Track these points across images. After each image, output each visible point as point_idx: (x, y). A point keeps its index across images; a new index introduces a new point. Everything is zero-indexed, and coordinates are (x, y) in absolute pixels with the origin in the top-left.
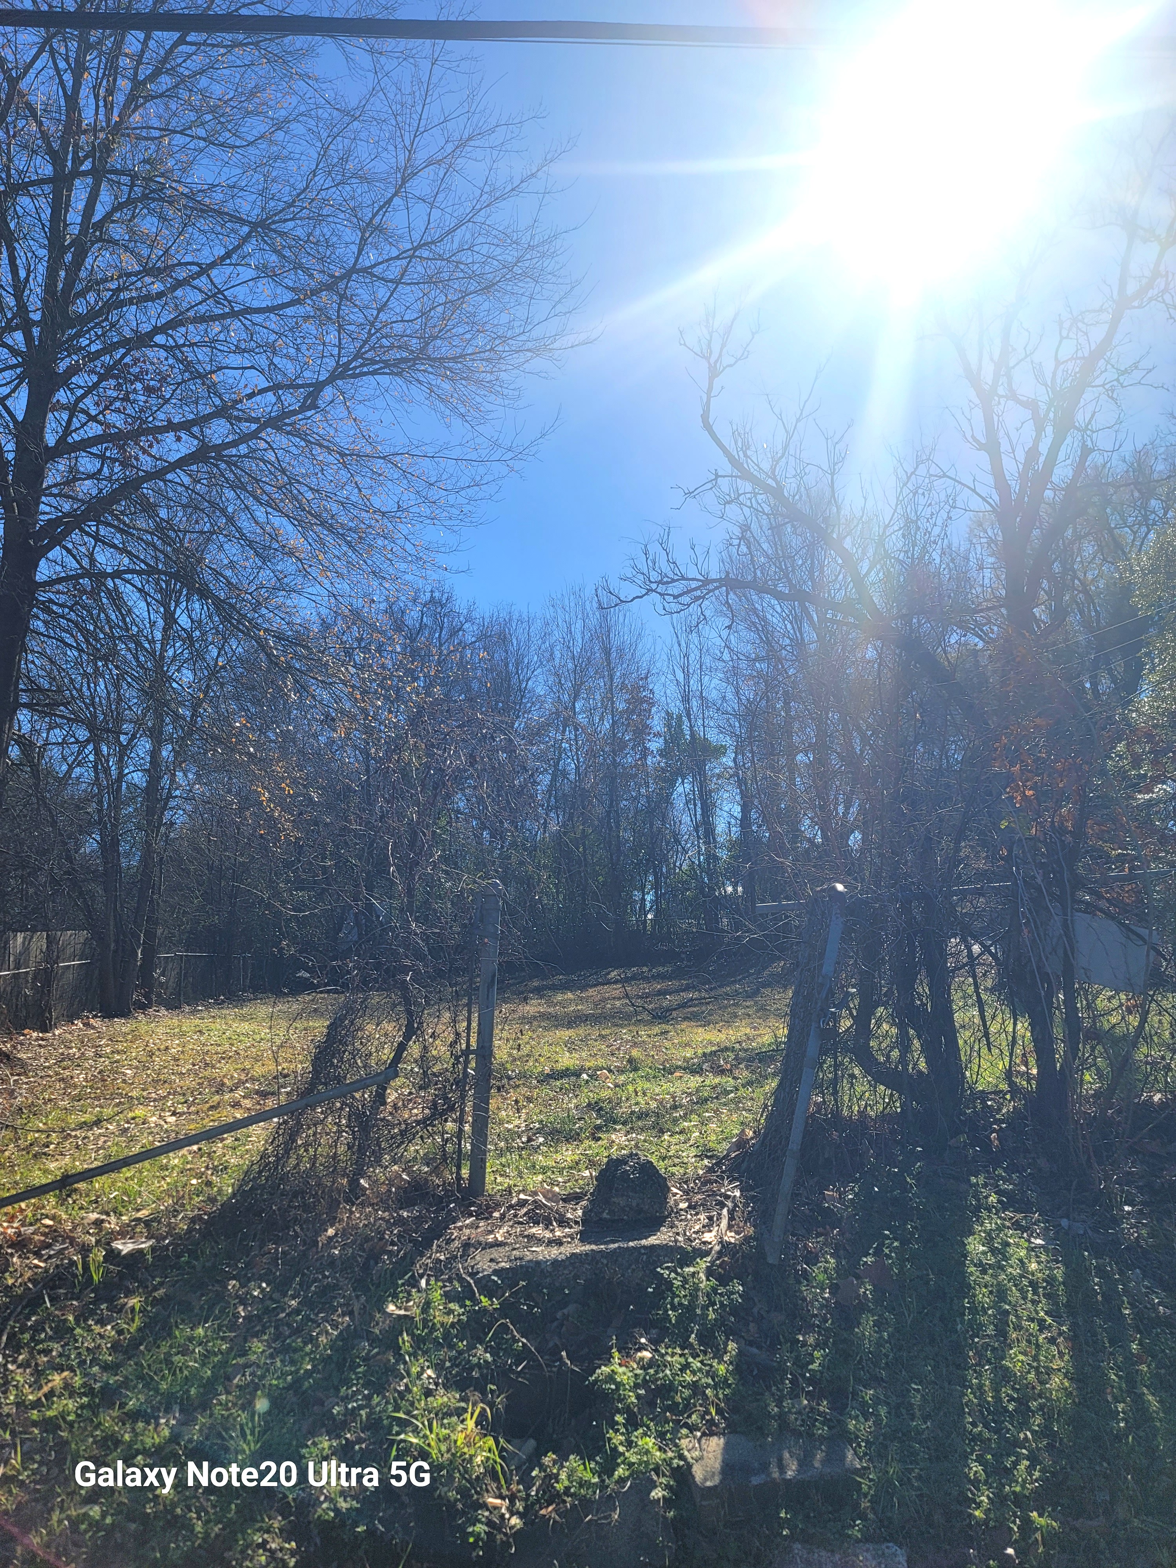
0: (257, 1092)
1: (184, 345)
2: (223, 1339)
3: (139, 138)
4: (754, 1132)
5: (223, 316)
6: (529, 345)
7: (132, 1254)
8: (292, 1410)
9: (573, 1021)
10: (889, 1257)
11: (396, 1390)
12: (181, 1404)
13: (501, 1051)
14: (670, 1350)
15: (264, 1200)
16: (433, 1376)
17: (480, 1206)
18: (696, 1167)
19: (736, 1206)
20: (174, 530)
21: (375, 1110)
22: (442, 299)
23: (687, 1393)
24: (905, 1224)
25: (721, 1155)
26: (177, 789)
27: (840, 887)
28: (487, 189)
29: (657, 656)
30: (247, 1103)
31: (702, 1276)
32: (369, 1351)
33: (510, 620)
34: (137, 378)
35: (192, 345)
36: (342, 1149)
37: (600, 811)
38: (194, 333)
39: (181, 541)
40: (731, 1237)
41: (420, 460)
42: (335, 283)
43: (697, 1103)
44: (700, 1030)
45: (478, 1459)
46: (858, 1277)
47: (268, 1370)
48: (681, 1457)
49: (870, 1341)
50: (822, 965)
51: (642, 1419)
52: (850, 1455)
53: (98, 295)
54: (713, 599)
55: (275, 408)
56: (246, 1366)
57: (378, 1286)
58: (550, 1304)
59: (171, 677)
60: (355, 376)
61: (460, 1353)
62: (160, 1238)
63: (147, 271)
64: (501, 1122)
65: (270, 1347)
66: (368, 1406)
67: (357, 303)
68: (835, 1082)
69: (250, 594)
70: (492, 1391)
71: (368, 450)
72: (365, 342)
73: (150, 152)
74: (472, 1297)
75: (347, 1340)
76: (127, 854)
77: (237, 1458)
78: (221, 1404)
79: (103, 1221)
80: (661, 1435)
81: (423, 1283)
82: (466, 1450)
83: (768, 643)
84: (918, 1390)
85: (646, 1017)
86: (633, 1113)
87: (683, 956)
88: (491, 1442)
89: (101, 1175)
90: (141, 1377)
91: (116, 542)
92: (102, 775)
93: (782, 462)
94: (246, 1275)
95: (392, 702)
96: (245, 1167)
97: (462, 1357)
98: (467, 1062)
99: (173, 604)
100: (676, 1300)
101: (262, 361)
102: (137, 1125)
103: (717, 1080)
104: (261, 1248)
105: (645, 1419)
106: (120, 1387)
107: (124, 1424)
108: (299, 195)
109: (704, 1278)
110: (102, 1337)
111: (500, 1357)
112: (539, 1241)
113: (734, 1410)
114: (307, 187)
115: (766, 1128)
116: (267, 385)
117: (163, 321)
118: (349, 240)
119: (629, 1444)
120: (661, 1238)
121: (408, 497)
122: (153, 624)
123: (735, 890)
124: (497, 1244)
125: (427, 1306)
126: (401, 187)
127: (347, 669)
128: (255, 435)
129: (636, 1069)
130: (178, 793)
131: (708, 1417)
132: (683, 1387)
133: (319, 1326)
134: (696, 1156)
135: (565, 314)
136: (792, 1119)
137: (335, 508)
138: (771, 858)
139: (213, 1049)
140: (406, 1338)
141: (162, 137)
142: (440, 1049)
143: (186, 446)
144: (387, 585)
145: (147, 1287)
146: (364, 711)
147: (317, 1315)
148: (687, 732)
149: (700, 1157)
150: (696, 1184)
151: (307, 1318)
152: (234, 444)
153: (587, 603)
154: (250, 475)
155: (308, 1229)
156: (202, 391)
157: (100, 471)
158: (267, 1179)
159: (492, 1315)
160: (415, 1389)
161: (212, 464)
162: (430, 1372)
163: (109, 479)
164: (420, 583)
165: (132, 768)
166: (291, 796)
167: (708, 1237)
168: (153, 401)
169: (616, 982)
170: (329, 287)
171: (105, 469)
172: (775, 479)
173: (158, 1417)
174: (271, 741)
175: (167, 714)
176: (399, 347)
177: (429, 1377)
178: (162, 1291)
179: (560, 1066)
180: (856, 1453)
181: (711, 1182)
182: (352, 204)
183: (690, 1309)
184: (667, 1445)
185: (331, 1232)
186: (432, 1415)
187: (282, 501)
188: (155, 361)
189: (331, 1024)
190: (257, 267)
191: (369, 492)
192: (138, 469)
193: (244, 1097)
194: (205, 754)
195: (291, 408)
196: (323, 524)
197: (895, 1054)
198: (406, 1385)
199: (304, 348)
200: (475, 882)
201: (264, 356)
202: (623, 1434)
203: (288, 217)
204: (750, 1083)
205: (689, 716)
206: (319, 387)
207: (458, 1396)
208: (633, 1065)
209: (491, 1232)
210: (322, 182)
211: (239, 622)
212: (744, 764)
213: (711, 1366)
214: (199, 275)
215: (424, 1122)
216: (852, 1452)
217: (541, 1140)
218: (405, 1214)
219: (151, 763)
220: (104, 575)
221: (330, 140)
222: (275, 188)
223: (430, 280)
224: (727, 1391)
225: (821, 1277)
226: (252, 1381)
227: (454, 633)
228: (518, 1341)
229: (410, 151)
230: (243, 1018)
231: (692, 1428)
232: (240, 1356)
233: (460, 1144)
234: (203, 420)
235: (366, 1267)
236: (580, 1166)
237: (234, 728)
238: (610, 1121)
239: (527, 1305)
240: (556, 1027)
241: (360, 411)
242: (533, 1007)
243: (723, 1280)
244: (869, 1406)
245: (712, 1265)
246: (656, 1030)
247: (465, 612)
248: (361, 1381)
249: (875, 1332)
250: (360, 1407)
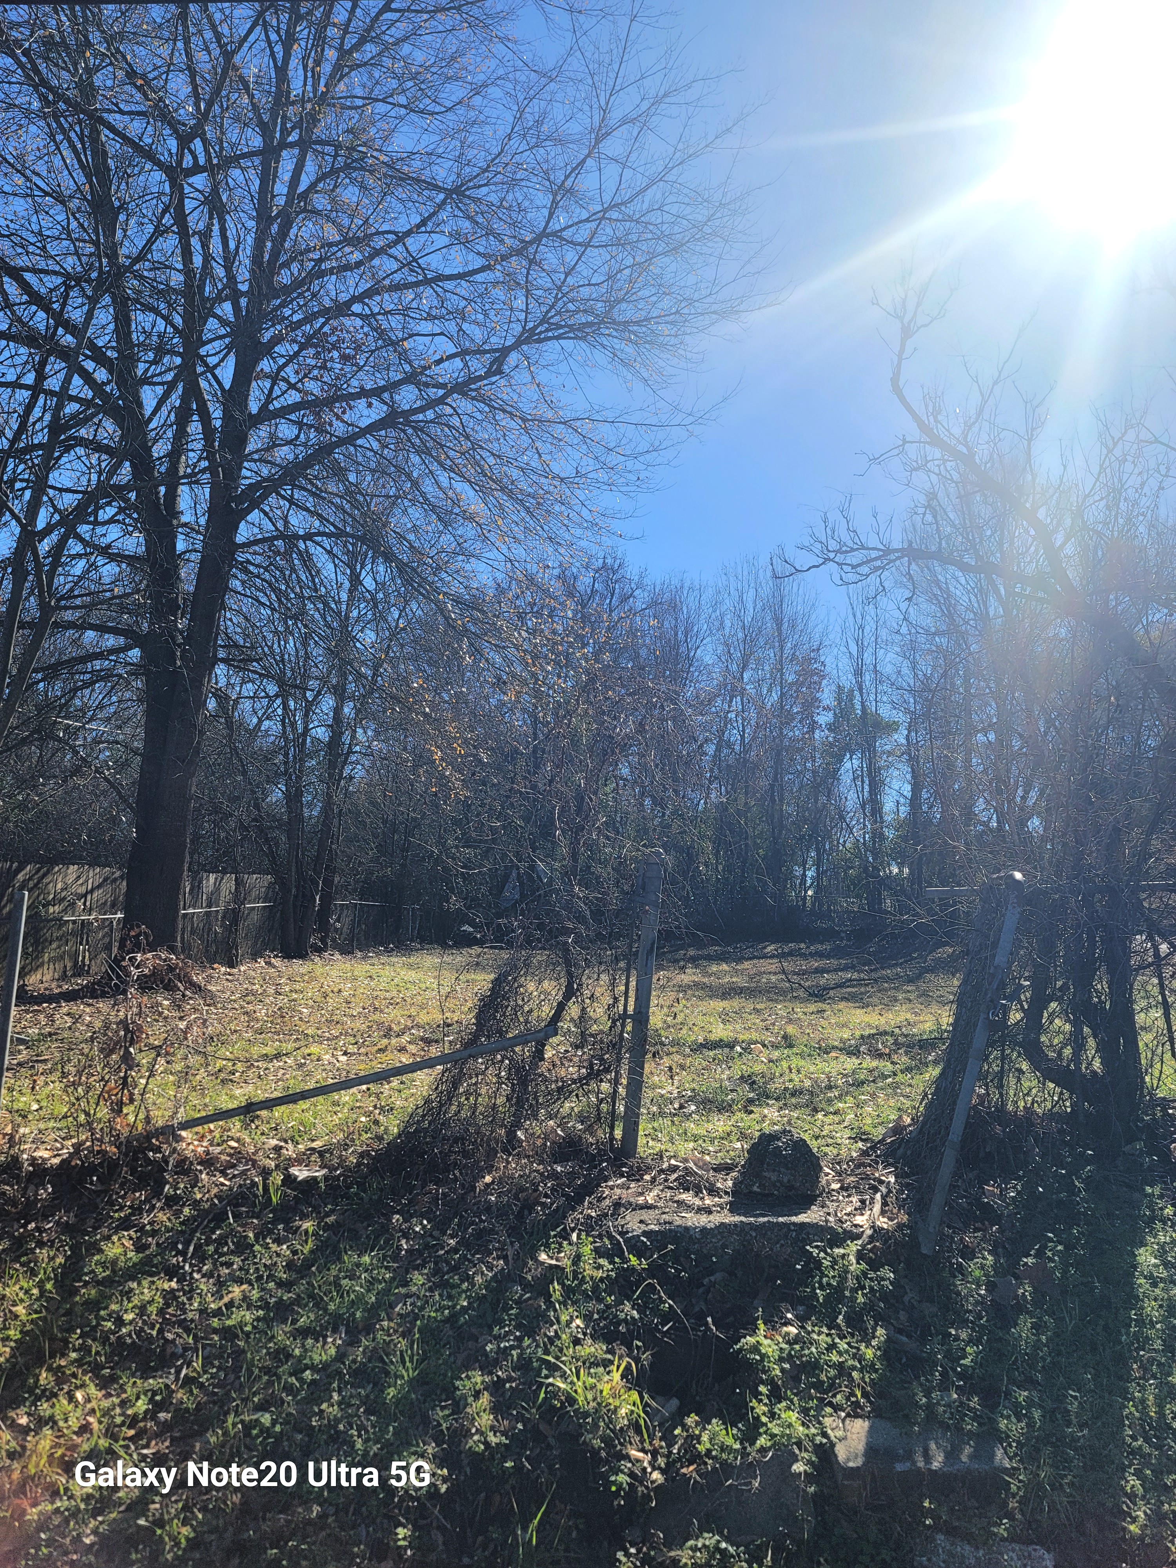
0: (422, 1039)
1: (379, 314)
2: (387, 1268)
3: (344, 107)
4: (913, 1119)
5: (417, 284)
6: (715, 307)
7: (306, 1181)
8: (449, 1343)
9: (728, 993)
10: (1051, 1260)
11: (545, 1334)
12: (347, 1326)
13: (656, 1019)
14: (816, 1329)
15: (427, 1143)
16: (582, 1326)
17: (631, 1168)
18: (849, 1149)
19: (890, 1191)
20: (362, 494)
21: (534, 1065)
22: (629, 261)
23: (832, 1372)
24: (1071, 1228)
25: (877, 1140)
26: (357, 745)
27: (1018, 876)
28: (680, 146)
29: (831, 628)
30: (412, 1048)
31: (853, 1259)
32: (522, 1295)
33: (682, 587)
34: (334, 347)
35: (386, 313)
36: (501, 1100)
37: (764, 783)
38: (389, 301)
39: (368, 505)
40: (883, 1223)
41: (600, 425)
42: (525, 248)
43: (853, 1085)
44: (858, 1011)
45: (623, 1412)
46: (1017, 1278)
47: (427, 1302)
48: (825, 1435)
49: (1026, 1343)
50: (994, 956)
51: (785, 1392)
52: (999, 1453)
53: (302, 265)
54: (894, 569)
55: (462, 374)
56: (408, 1296)
57: (532, 1234)
58: (697, 1270)
59: (355, 637)
60: (540, 341)
61: (608, 1307)
62: (331, 1169)
63: (347, 241)
64: (654, 1087)
65: (430, 1281)
66: (519, 1347)
67: (545, 267)
68: (1001, 1075)
69: (432, 558)
70: (638, 1347)
71: (550, 415)
72: (552, 307)
73: (354, 121)
74: (621, 1255)
75: (501, 1283)
76: (310, 805)
77: (396, 1383)
78: (383, 1330)
79: (281, 1148)
80: (805, 1411)
81: (574, 1236)
82: (611, 1401)
83: (950, 616)
84: (1075, 1398)
85: (801, 993)
86: (786, 1089)
87: (843, 935)
88: (635, 1396)
89: (280, 1105)
90: (312, 1296)
91: (308, 505)
92: (288, 729)
93: (975, 429)
94: (408, 1211)
95: (561, 667)
96: (410, 1110)
97: (610, 1311)
98: (623, 1026)
99: (358, 567)
100: (825, 1280)
101: (452, 327)
102: (312, 1061)
103: (875, 1063)
104: (423, 1188)
105: (789, 1393)
106: (292, 1304)
107: (295, 1339)
108: (493, 160)
109: (854, 1261)
110: (278, 1255)
111: (646, 1316)
112: (689, 1208)
113: (880, 1395)
114: (502, 151)
115: (925, 1116)
116: (454, 350)
117: (361, 290)
118: (540, 204)
119: (772, 1416)
120: (812, 1216)
121: (588, 464)
122: (340, 586)
123: (901, 871)
124: (647, 1207)
125: (577, 1259)
126: (594, 147)
127: (520, 634)
128: (441, 401)
129: (791, 1046)
130: (358, 748)
131: (853, 1399)
132: (829, 1366)
133: (475, 1266)
134: (850, 1138)
135: (754, 274)
136: (953, 1110)
137: (515, 473)
138: (946, 842)
139: (382, 994)
140: (557, 1287)
141: (364, 105)
142: (598, 1011)
143: (376, 412)
144: (562, 551)
145: (320, 1213)
146: (534, 675)
147: (473, 1255)
148: (858, 706)
149: (854, 1139)
150: (849, 1166)
151: (464, 1257)
152: (422, 410)
153: (761, 571)
154: (435, 441)
155: (467, 1174)
156: (393, 357)
157: (297, 437)
158: (430, 1123)
159: (640, 1274)
160: (564, 1336)
161: (400, 429)
162: (578, 1322)
163: (305, 445)
164: (594, 549)
165: (316, 723)
166: (460, 755)
167: (859, 1220)
168: (347, 369)
169: (772, 957)
170: (519, 252)
171: (302, 435)
172: (966, 445)
173: (326, 1336)
174: (446, 702)
175: (351, 672)
176: (585, 311)
177: (578, 1327)
178: (332, 1218)
179: (713, 1037)
180: (1006, 1453)
181: (864, 1165)
182: (545, 167)
183: (839, 1290)
184: (810, 1421)
185: (488, 1179)
186: (580, 1363)
187: (465, 466)
188: (352, 329)
189: (496, 979)
190: (451, 235)
191: (549, 457)
192: (332, 435)
193: (410, 1043)
194: (384, 712)
195: (477, 374)
196: (502, 489)
197: (1068, 1052)
198: (556, 1332)
199: (492, 313)
200: (638, 850)
201: (453, 323)
202: (765, 1404)
203: (481, 183)
204: (909, 1069)
205: (861, 689)
206: (505, 351)
207: (604, 1348)
208: (788, 1042)
209: (642, 1194)
210: (516, 146)
211: (420, 585)
212: (918, 742)
213: (858, 1349)
214: (395, 243)
215: (581, 1081)
216: (1002, 1451)
217: (693, 1108)
218: (559, 1169)
219: (334, 718)
220: (297, 537)
221: (526, 102)
222: (470, 154)
223: (619, 242)
224: (874, 1376)
225: (977, 1273)
226: (412, 1311)
227: (625, 599)
228: (665, 1302)
229: (604, 111)
230: (410, 967)
231: (837, 1408)
232: (403, 1286)
233: (614, 1106)
234: (393, 386)
235: (520, 1216)
236: (732, 1138)
237: (412, 688)
238: (764, 1096)
239: (675, 1269)
240: (711, 997)
241: (543, 376)
242: (690, 976)
243: (874, 1265)
244: (1023, 1408)
245: (863, 1249)
246: (812, 1007)
247: (636, 578)
248: (513, 1323)
249: (1033, 1334)
250: (512, 1347)
